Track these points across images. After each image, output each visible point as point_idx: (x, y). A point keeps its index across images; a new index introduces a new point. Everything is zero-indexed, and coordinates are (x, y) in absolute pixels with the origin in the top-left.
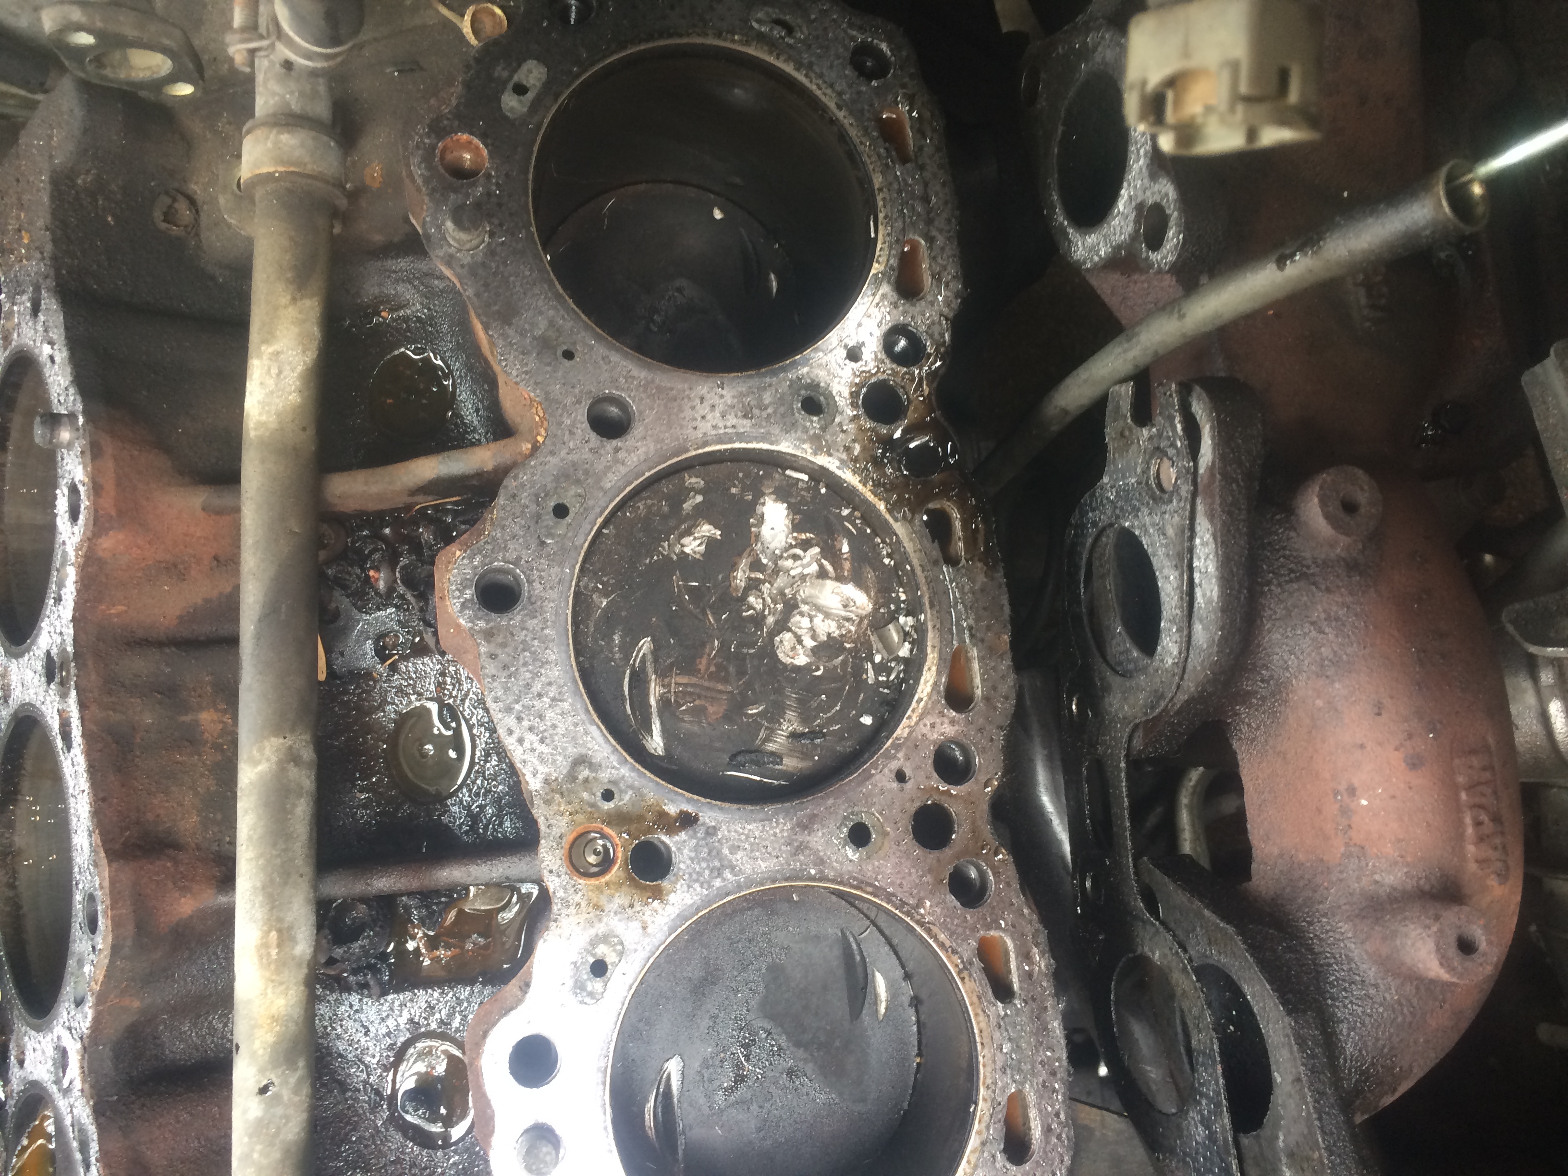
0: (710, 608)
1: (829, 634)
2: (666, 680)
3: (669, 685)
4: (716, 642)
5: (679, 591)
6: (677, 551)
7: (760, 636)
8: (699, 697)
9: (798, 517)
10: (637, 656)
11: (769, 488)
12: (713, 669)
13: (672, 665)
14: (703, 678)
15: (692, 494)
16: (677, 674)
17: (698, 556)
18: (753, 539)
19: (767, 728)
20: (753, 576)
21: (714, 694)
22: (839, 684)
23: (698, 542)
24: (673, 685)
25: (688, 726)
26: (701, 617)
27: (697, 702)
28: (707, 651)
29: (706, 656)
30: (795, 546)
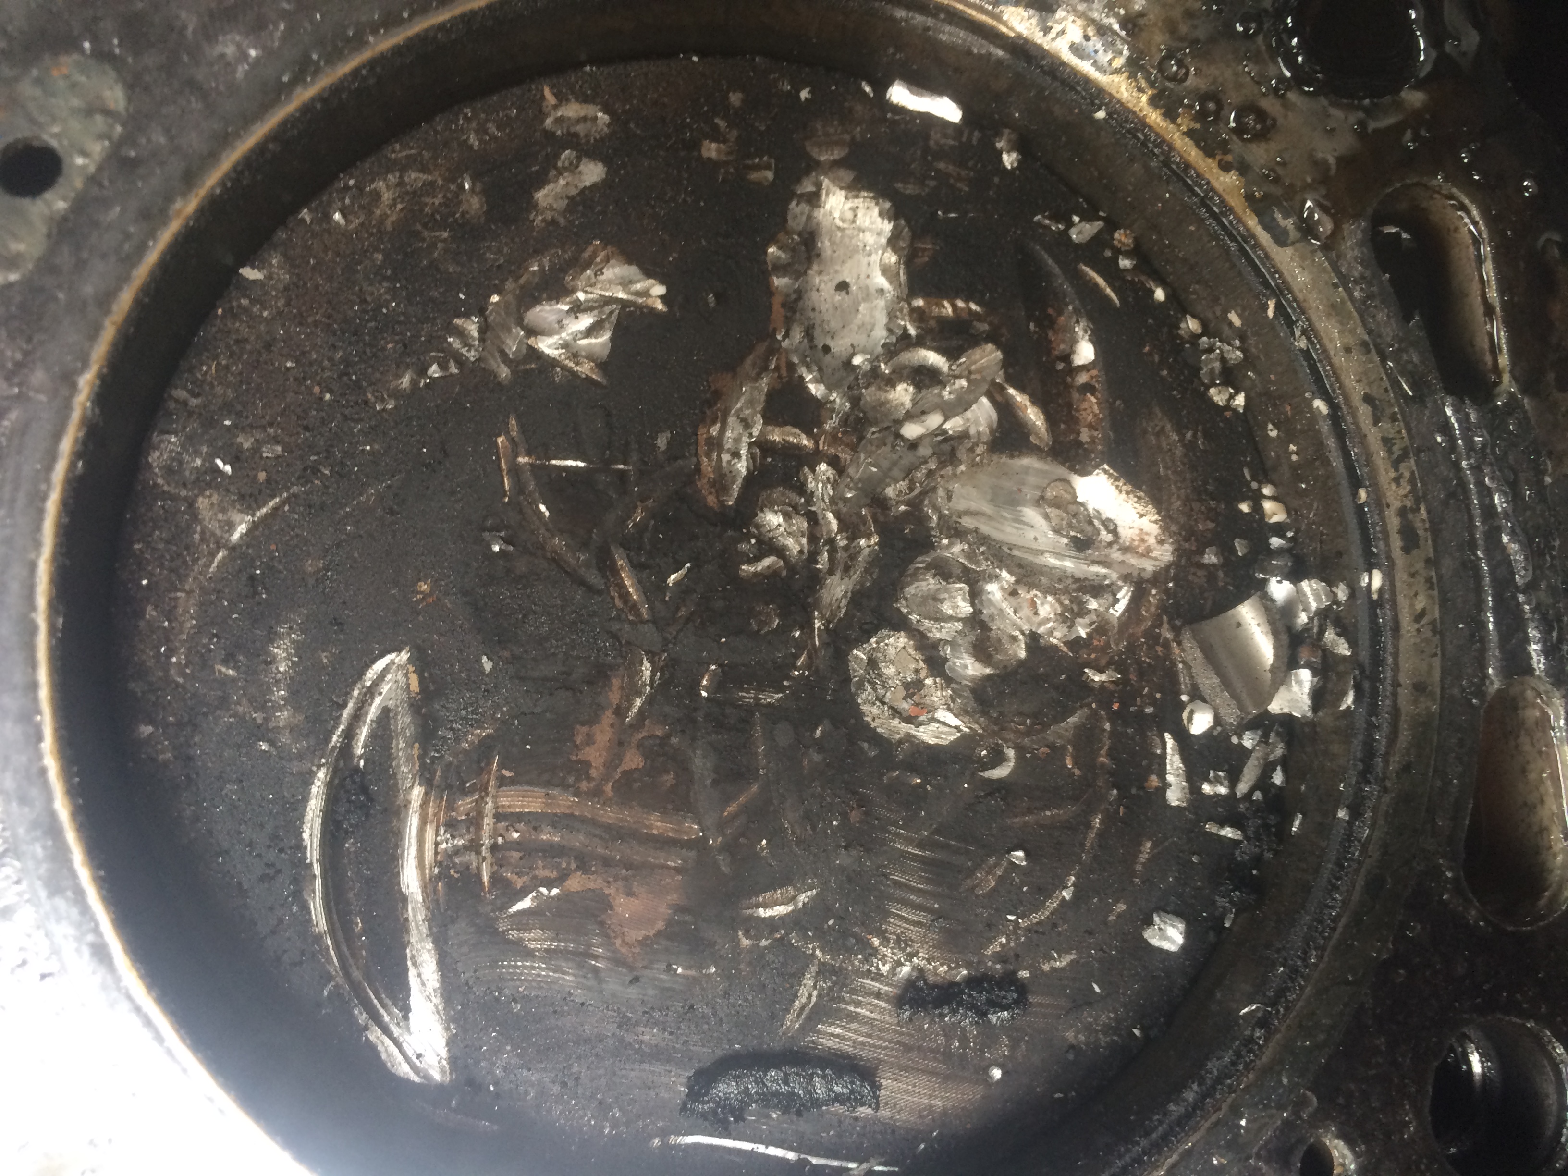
0: (626, 544)
1: (1033, 639)
2: (465, 804)
3: (474, 821)
4: (647, 668)
5: (519, 487)
6: (512, 348)
7: (801, 646)
8: (583, 864)
9: (927, 245)
10: (357, 717)
11: (830, 144)
12: (633, 760)
13: (485, 748)
14: (596, 793)
15: (567, 154)
16: (502, 782)
17: (585, 369)
18: (778, 312)
19: (824, 971)
20: (776, 436)
21: (638, 853)
22: (1072, 809)
23: (586, 321)
24: (488, 822)
25: (541, 970)
26: (594, 578)
27: (575, 883)
28: (615, 697)
29: (608, 717)
30: (920, 342)
